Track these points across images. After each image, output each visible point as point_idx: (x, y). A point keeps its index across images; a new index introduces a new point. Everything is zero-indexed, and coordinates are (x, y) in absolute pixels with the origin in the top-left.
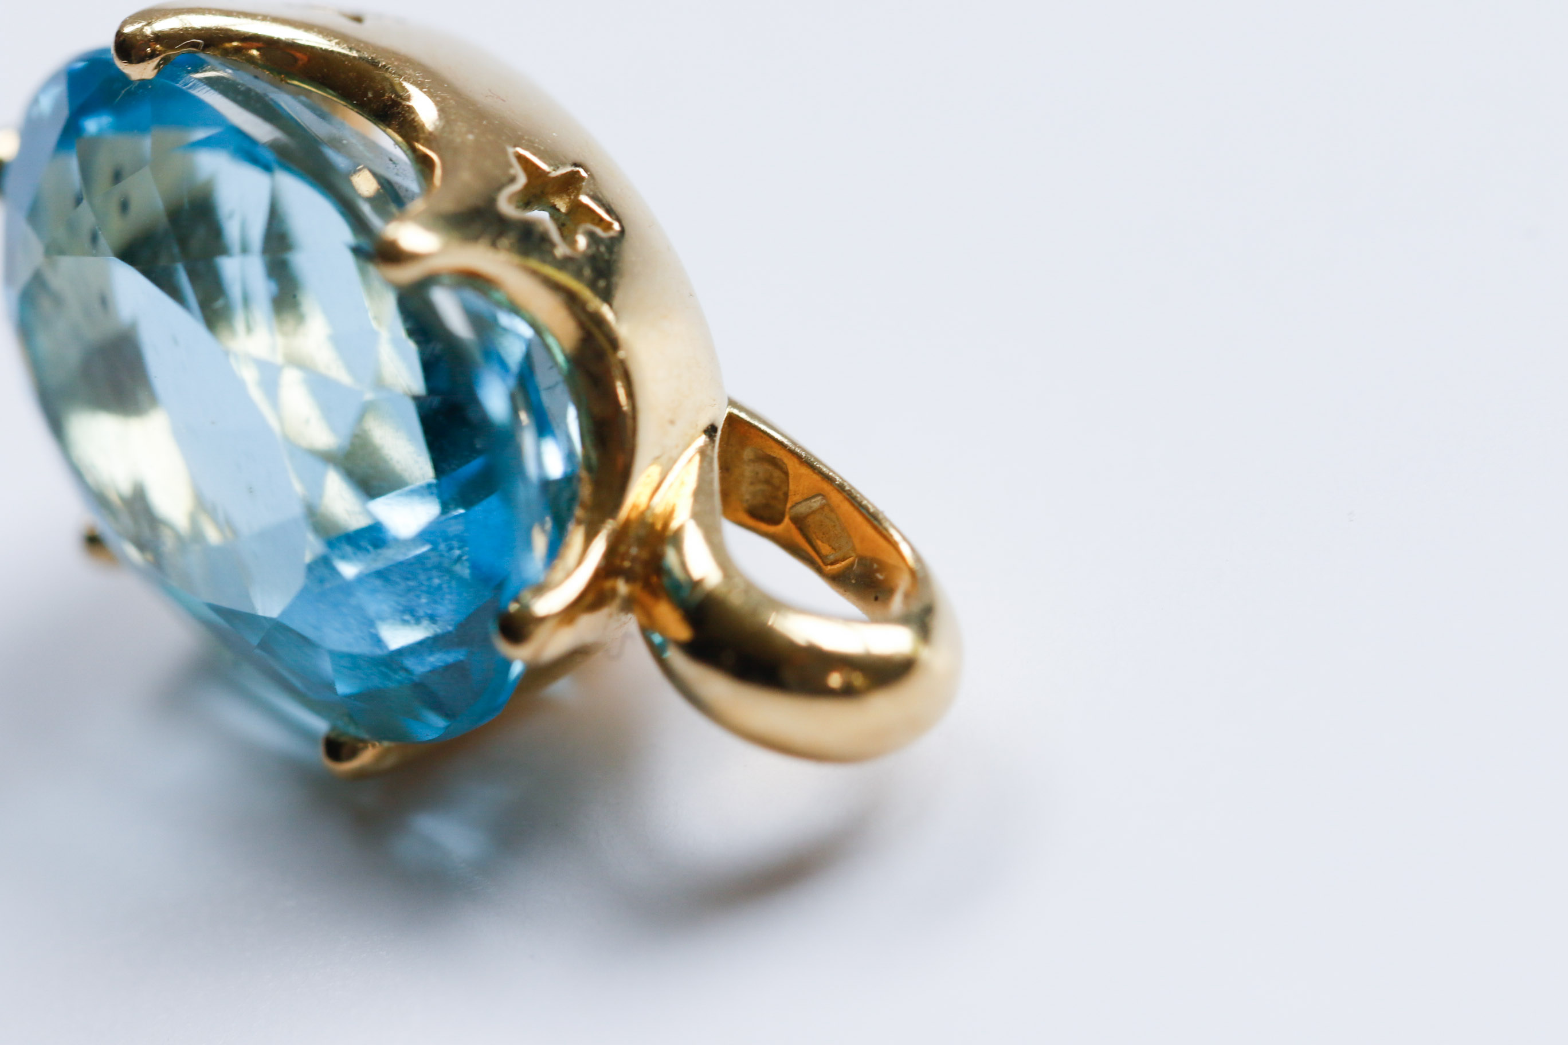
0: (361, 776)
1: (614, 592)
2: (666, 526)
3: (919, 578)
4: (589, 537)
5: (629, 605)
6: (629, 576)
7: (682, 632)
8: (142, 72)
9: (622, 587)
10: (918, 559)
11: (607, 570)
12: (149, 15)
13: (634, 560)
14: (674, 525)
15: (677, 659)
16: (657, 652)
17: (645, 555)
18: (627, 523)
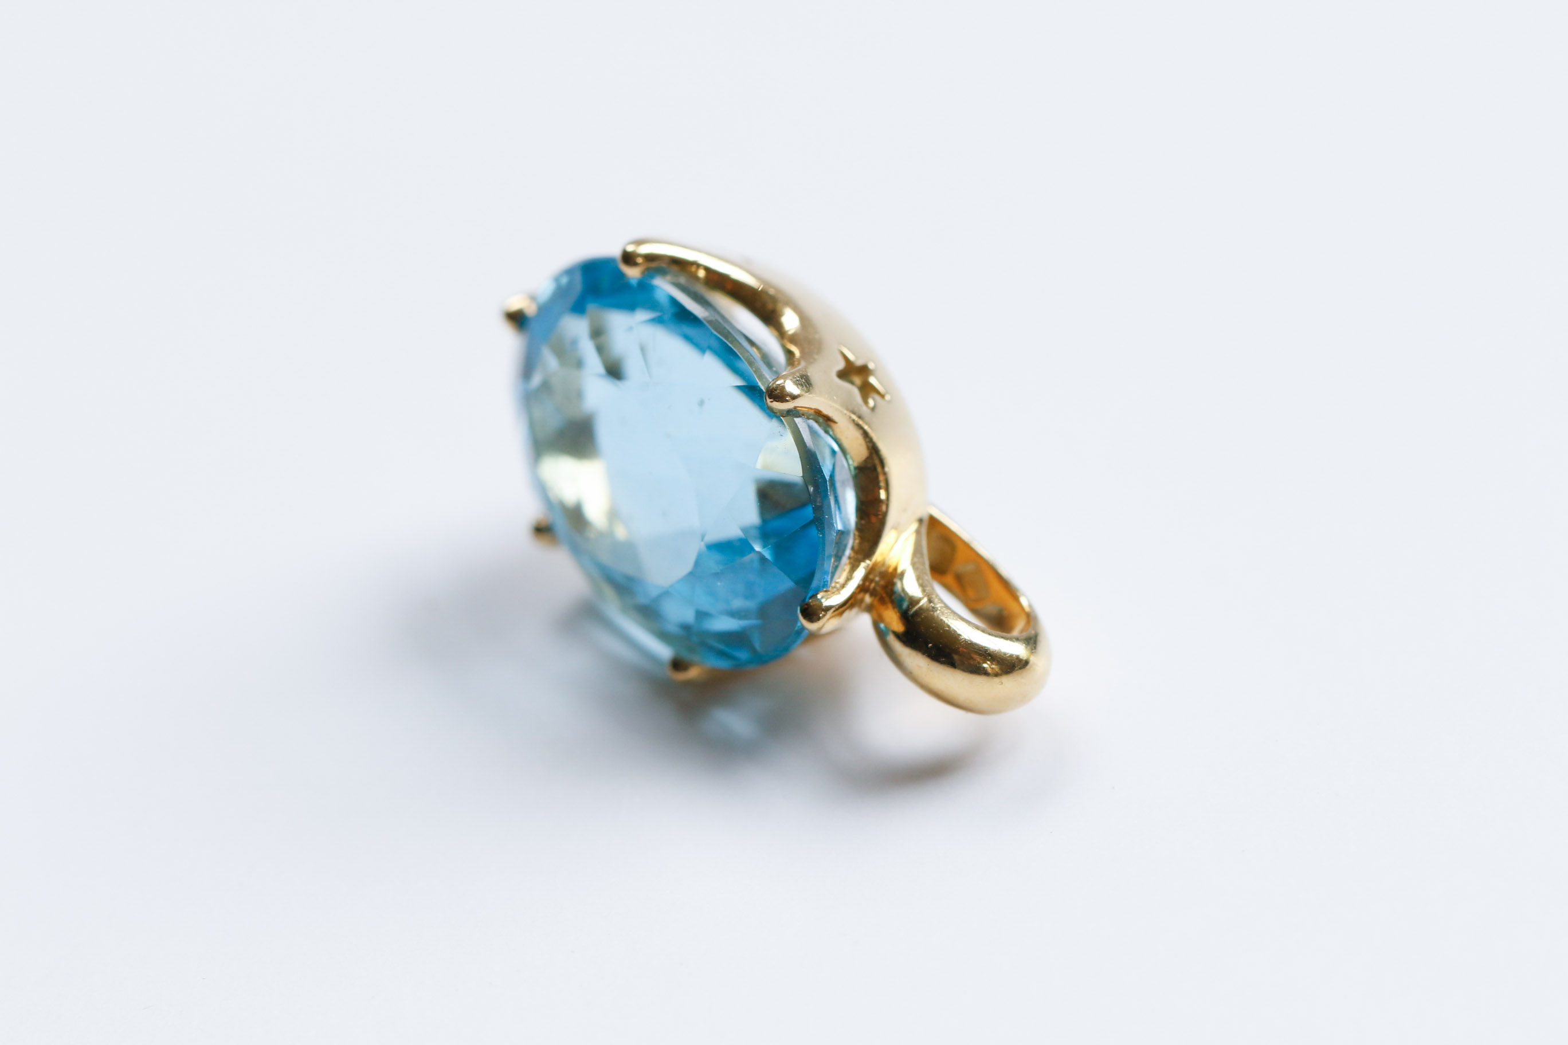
0: (688, 684)
1: (862, 601)
2: (896, 569)
3: (1030, 618)
4: (854, 567)
5: (869, 609)
6: (873, 593)
7: (899, 627)
8: (633, 273)
9: (868, 599)
10: (1030, 606)
11: (862, 588)
12: (639, 242)
13: (877, 583)
14: (899, 570)
15: (892, 640)
16: (881, 635)
17: (882, 583)
18: (875, 565)
